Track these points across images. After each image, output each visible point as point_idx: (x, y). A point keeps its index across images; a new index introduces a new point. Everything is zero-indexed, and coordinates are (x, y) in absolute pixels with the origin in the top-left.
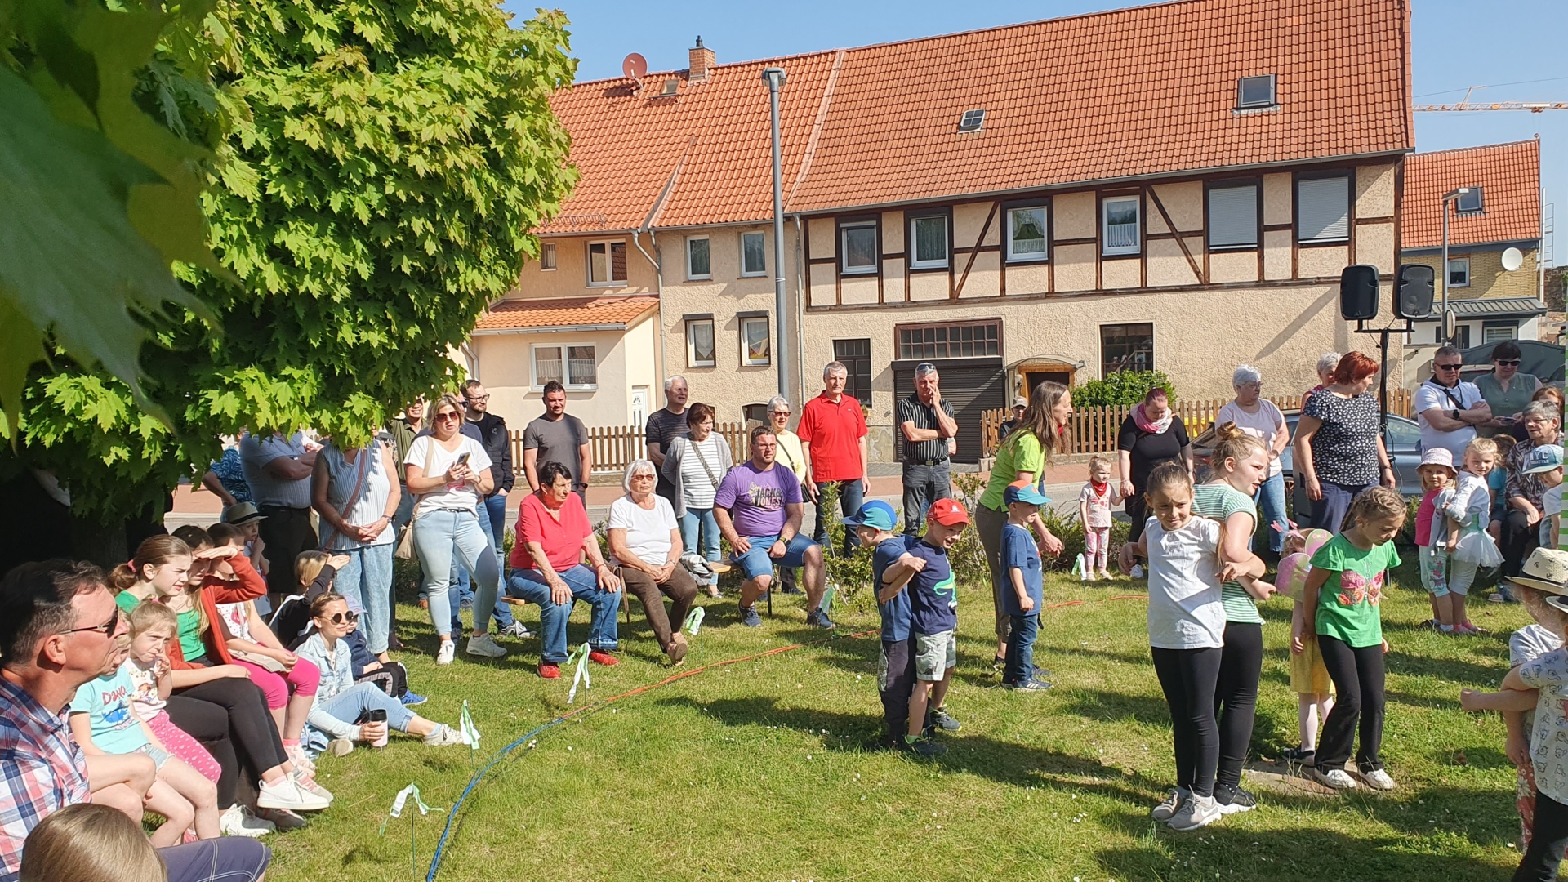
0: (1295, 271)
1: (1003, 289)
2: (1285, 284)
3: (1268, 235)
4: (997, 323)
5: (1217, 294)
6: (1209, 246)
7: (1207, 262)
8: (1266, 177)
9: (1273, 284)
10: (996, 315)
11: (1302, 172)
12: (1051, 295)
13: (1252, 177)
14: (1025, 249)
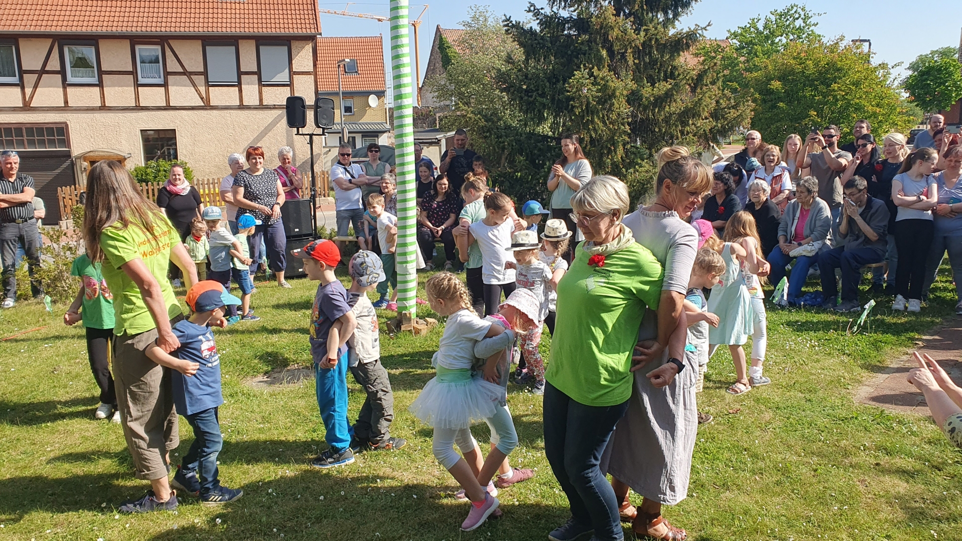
0: (261, 100)
1: (66, 102)
2: (256, 108)
3: (243, 77)
4: (64, 126)
5: (215, 112)
6: (208, 82)
7: (207, 92)
8: (240, 41)
9: (248, 108)
10: (62, 120)
11: (262, 41)
12: (103, 108)
13: (232, 41)
14: (80, 75)
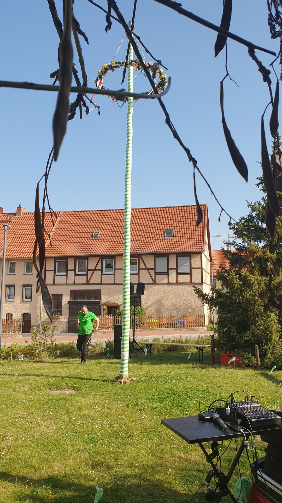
0: (177, 280)
1: (101, 281)
2: (174, 284)
3: (170, 270)
4: (99, 291)
5: (157, 285)
6: (155, 273)
7: (155, 277)
8: (170, 255)
9: (171, 284)
10: (99, 289)
11: (179, 255)
12: (114, 283)
13: (166, 255)
14: (108, 270)
